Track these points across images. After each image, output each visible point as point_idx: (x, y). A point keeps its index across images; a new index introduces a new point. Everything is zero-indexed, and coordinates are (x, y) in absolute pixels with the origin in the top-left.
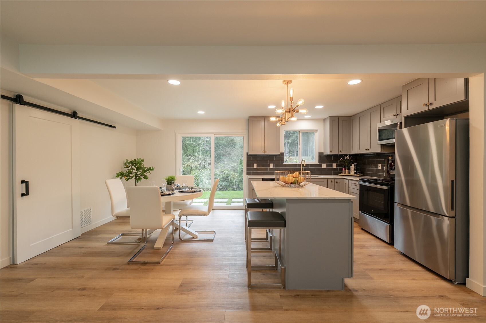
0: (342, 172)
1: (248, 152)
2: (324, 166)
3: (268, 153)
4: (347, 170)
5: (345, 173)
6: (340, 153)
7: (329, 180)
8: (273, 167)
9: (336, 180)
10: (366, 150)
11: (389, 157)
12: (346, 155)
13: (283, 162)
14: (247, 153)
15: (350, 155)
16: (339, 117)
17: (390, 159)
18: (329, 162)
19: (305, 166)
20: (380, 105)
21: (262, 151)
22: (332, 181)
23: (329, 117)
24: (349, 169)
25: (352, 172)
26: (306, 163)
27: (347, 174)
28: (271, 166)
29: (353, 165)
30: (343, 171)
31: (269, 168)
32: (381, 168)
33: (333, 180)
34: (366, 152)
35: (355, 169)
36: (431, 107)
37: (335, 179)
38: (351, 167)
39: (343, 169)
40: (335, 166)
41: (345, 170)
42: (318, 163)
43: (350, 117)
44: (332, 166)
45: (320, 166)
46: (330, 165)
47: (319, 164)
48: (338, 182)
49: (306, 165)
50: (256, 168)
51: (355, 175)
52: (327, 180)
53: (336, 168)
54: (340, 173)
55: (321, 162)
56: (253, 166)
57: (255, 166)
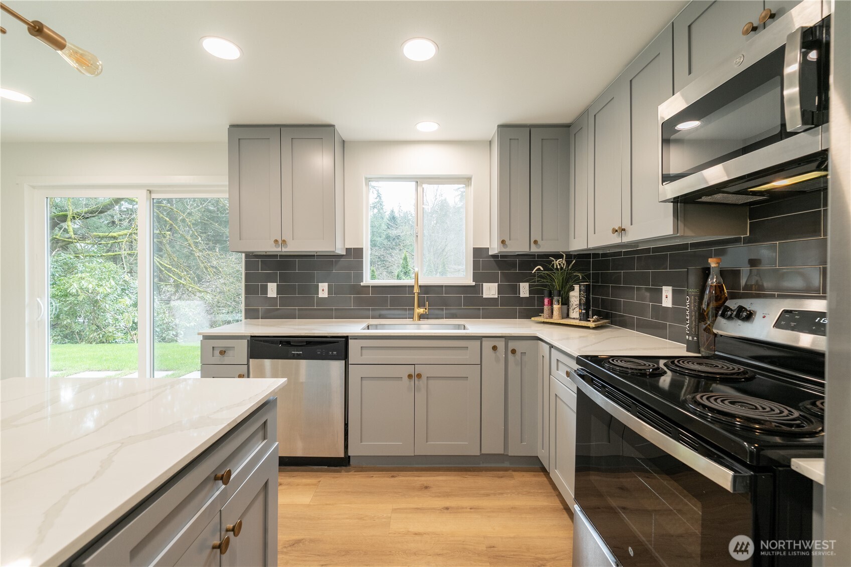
0: (542, 311)
2: (490, 290)
4: (556, 307)
5: (552, 316)
6: (534, 249)
7: (488, 345)
8: (329, 292)
9: (512, 345)
10: (615, 231)
11: (710, 260)
12: (558, 256)
13: (362, 277)
15: (569, 256)
16: (530, 129)
17: (713, 265)
18: (506, 277)
21: (273, 240)
22: (495, 348)
23: (500, 127)
24: (566, 302)
25: (575, 313)
26: (422, 282)
27: (556, 318)
28: (323, 290)
29: (577, 288)
30: (546, 308)
31: (317, 297)
32: (673, 303)
33: (501, 344)
34: (615, 240)
35: (582, 302)
37: (507, 338)
38: (572, 294)
39: (546, 301)
40: (524, 290)
41: (551, 304)
42: (470, 282)
43: (568, 126)
44: (516, 290)
45: (475, 290)
46: (509, 290)
47: (474, 284)
48: (519, 351)
49: (423, 287)
50: (277, 297)
51: (584, 323)
52: (478, 343)
53: (528, 295)
54: (539, 312)
55: (480, 276)
56: (265, 290)
57: (272, 290)
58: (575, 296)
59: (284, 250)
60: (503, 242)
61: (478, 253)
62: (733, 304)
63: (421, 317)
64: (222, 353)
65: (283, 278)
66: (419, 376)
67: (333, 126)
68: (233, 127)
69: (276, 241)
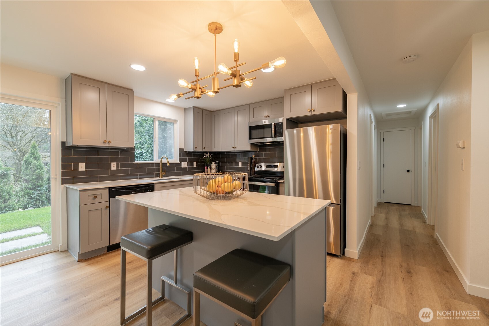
0: (204, 171)
1: (64, 140)
2: (185, 165)
3: (115, 144)
4: (209, 169)
5: (207, 172)
6: (204, 150)
8: (117, 167)
10: (233, 147)
12: (207, 153)
13: (132, 159)
14: (63, 144)
15: (210, 153)
16: (202, 110)
17: (253, 157)
18: (190, 160)
19: (168, 165)
20: (250, 104)
21: (102, 140)
23: (194, 107)
24: (211, 168)
25: (214, 171)
28: (114, 166)
29: (213, 163)
30: (206, 170)
31: (111, 170)
32: (242, 166)
34: (233, 150)
35: (217, 167)
36: (313, 113)
38: (212, 165)
39: (206, 167)
40: (195, 164)
41: (207, 168)
42: (178, 161)
43: (212, 112)
44: (192, 164)
45: (179, 165)
46: (190, 164)
47: (180, 162)
50: (85, 170)
51: (218, 173)
53: (196, 166)
55: (181, 160)
56: (77, 167)
57: (82, 167)
58: (213, 165)
59: (108, 145)
60: (196, 148)
61: (181, 150)
62: (259, 165)
64: (95, 197)
65: (89, 160)
67: (132, 90)
69: (105, 141)
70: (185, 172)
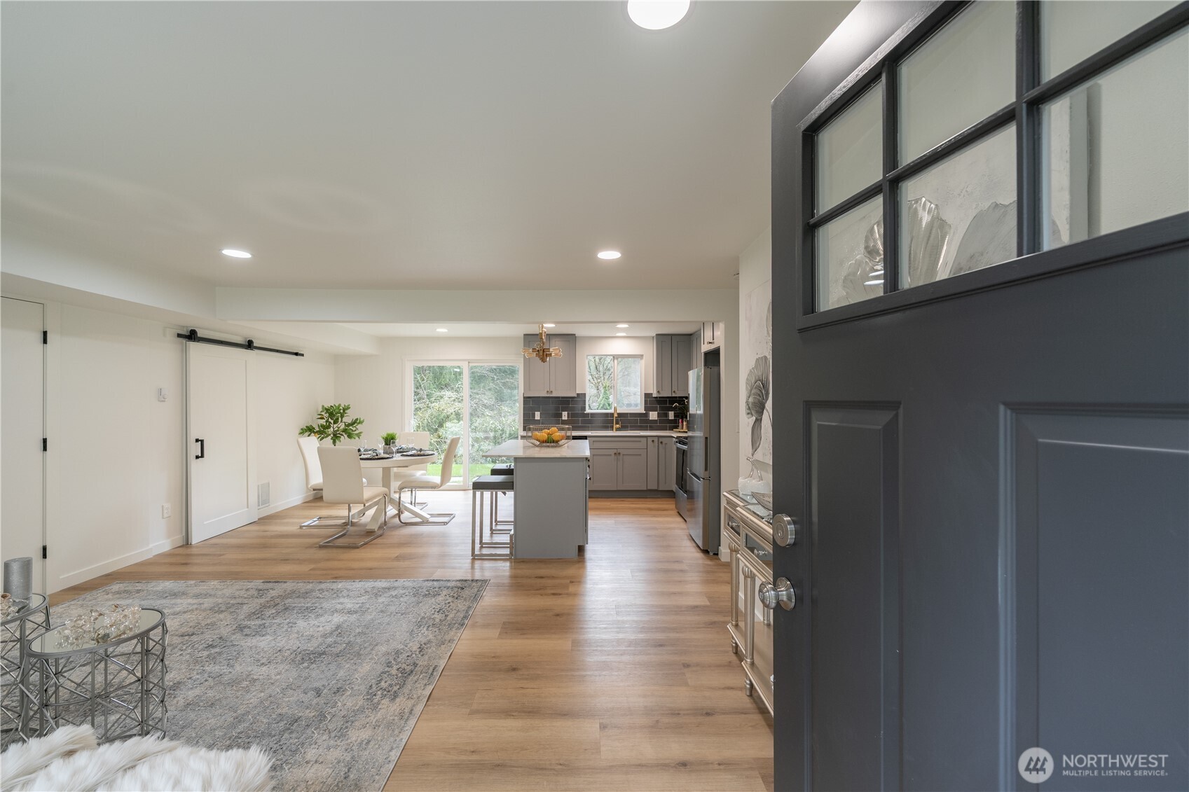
0: (678, 426)
1: (526, 393)
2: (653, 416)
3: (557, 394)
4: (685, 423)
5: (682, 428)
6: (674, 395)
7: (650, 440)
8: (568, 417)
9: (661, 440)
13: (584, 408)
16: (671, 336)
18: (662, 409)
19: (616, 415)
21: (545, 390)
22: (653, 441)
23: (657, 334)
26: (618, 412)
27: (685, 429)
28: (565, 417)
30: (680, 424)
31: (561, 419)
33: (656, 440)
37: (659, 437)
39: (680, 420)
40: (671, 415)
41: (682, 422)
42: (643, 411)
43: (691, 335)
44: (667, 415)
45: (646, 415)
46: (663, 415)
47: (645, 412)
48: (664, 443)
49: (618, 414)
50: (539, 419)
52: (645, 439)
53: (673, 418)
54: (677, 427)
55: (648, 408)
56: (534, 415)
57: (538, 416)
59: (550, 395)
60: (658, 392)
61: (647, 396)
63: (618, 429)
65: (543, 409)
66: (619, 453)
67: (575, 335)
68: (524, 335)
69: (548, 392)
70: (652, 426)
